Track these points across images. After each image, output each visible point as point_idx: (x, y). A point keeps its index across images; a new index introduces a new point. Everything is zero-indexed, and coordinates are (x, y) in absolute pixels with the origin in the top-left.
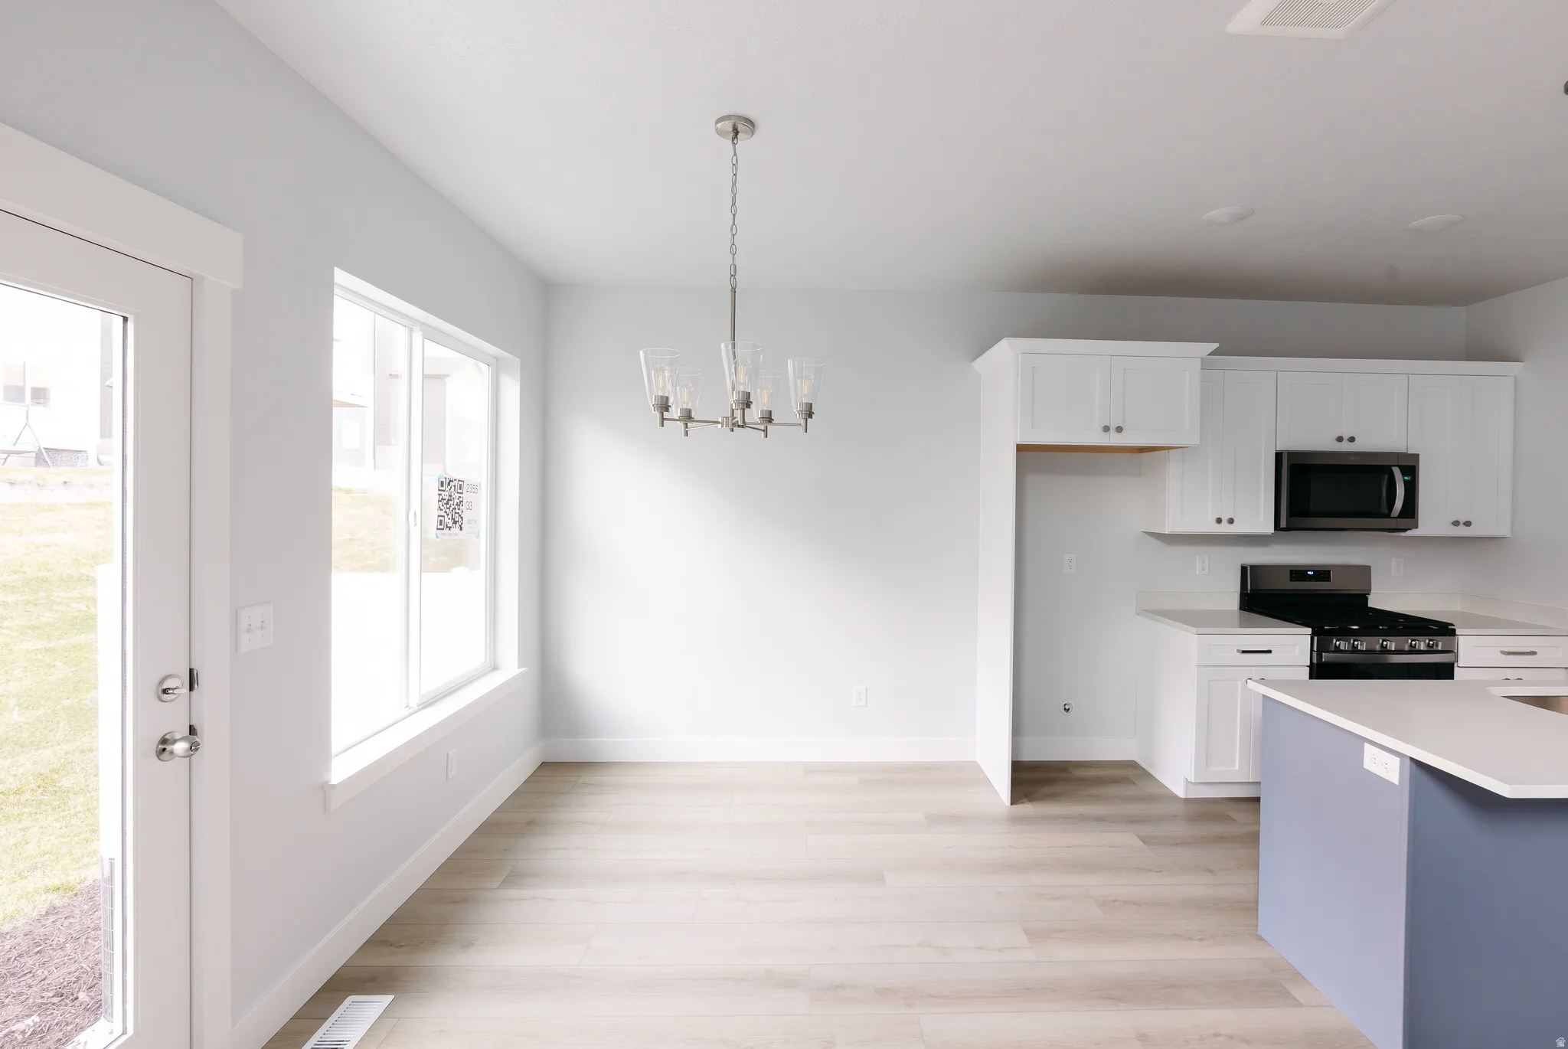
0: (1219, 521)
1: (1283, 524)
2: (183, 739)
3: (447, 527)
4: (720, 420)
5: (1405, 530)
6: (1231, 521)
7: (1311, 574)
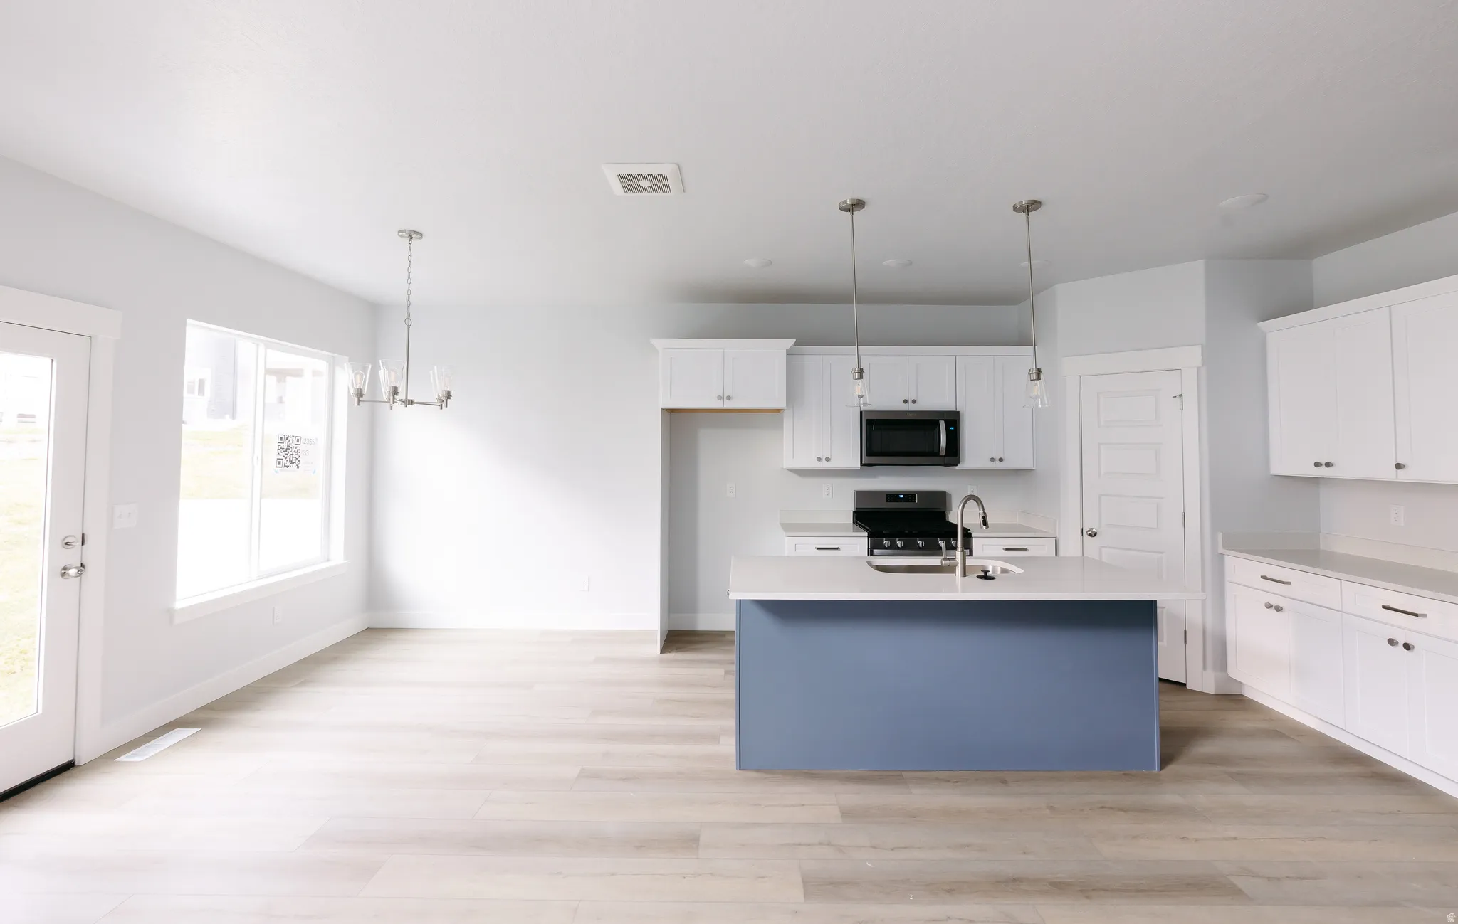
0: (820, 460)
1: (867, 462)
2: (76, 568)
3: (285, 466)
6: (828, 460)
7: (902, 496)
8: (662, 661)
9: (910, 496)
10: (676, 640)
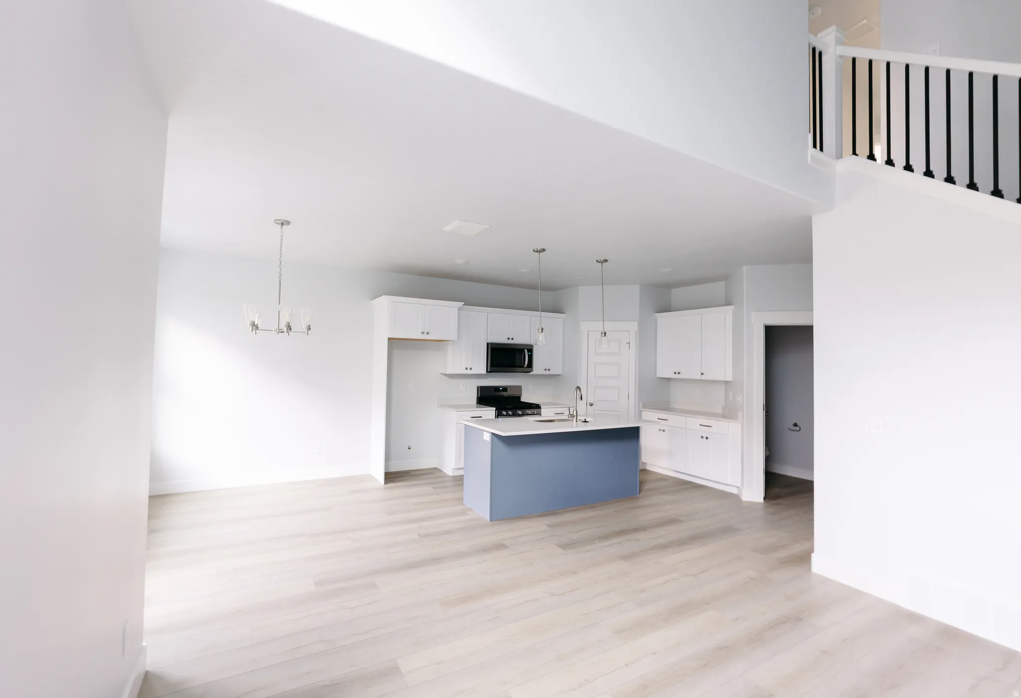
0: (467, 369)
1: (489, 370)
4: (273, 330)
5: (530, 372)
6: (471, 369)
7: (501, 389)
8: (385, 488)
9: (505, 389)
10: (390, 477)
